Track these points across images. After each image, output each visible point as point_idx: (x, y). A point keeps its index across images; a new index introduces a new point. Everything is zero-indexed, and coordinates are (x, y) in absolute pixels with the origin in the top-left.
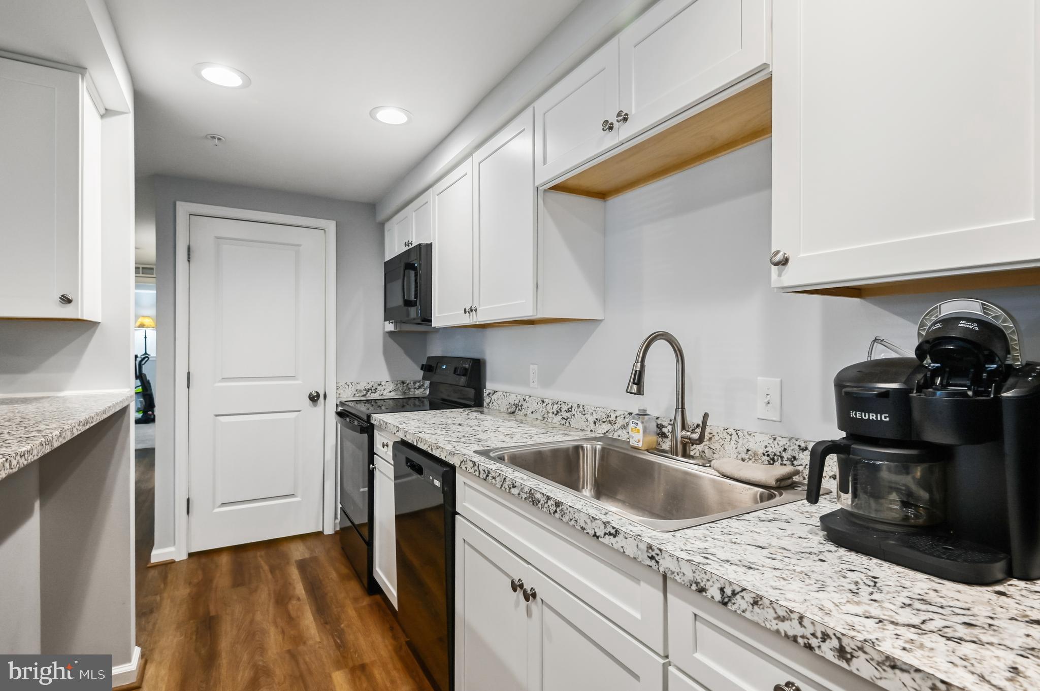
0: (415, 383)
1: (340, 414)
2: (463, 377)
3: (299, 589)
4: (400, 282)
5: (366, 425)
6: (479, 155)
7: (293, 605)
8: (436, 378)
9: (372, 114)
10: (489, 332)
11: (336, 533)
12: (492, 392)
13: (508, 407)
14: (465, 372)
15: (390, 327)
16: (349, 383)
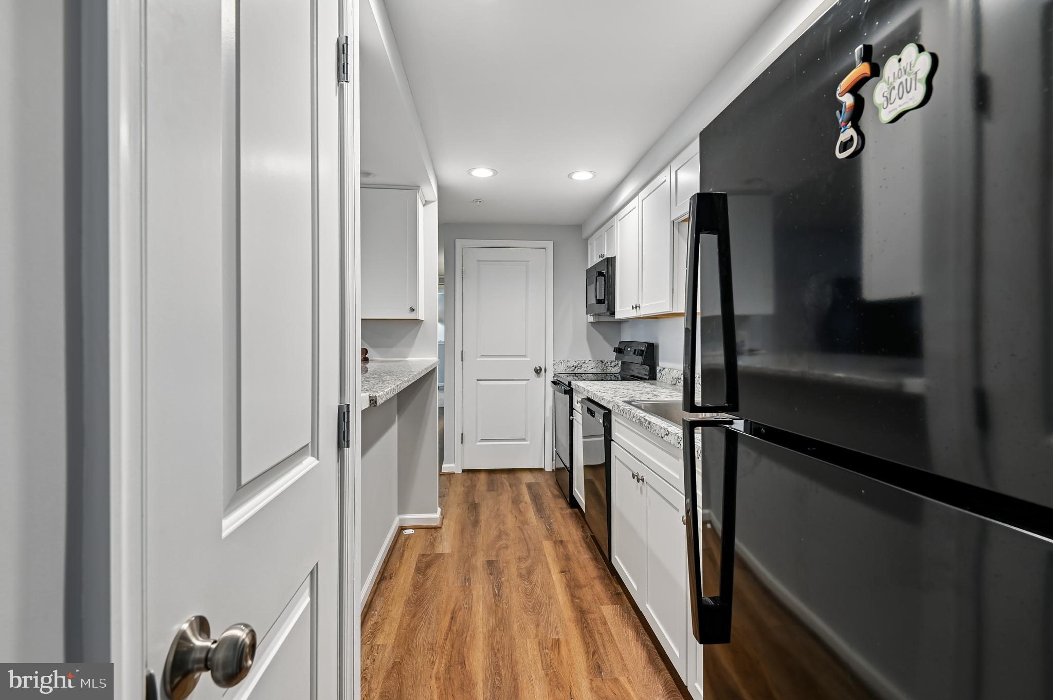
0: (611, 362)
1: (554, 383)
2: (640, 357)
3: (527, 497)
4: (594, 285)
5: (568, 388)
6: (642, 195)
7: (522, 506)
8: (626, 359)
9: (569, 176)
10: (662, 322)
11: (553, 471)
12: (662, 369)
13: (672, 380)
14: (641, 353)
15: (591, 319)
16: (561, 361)
